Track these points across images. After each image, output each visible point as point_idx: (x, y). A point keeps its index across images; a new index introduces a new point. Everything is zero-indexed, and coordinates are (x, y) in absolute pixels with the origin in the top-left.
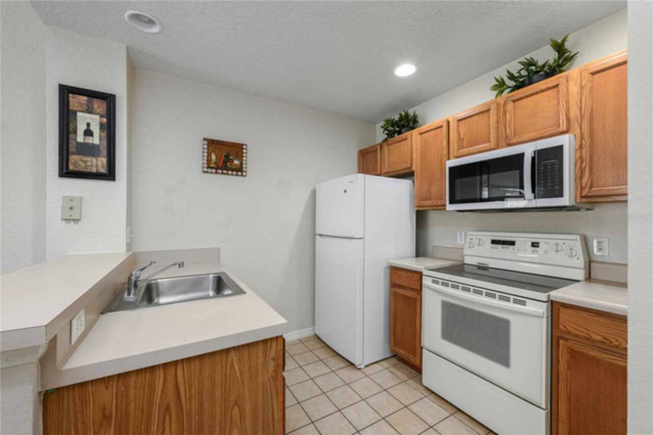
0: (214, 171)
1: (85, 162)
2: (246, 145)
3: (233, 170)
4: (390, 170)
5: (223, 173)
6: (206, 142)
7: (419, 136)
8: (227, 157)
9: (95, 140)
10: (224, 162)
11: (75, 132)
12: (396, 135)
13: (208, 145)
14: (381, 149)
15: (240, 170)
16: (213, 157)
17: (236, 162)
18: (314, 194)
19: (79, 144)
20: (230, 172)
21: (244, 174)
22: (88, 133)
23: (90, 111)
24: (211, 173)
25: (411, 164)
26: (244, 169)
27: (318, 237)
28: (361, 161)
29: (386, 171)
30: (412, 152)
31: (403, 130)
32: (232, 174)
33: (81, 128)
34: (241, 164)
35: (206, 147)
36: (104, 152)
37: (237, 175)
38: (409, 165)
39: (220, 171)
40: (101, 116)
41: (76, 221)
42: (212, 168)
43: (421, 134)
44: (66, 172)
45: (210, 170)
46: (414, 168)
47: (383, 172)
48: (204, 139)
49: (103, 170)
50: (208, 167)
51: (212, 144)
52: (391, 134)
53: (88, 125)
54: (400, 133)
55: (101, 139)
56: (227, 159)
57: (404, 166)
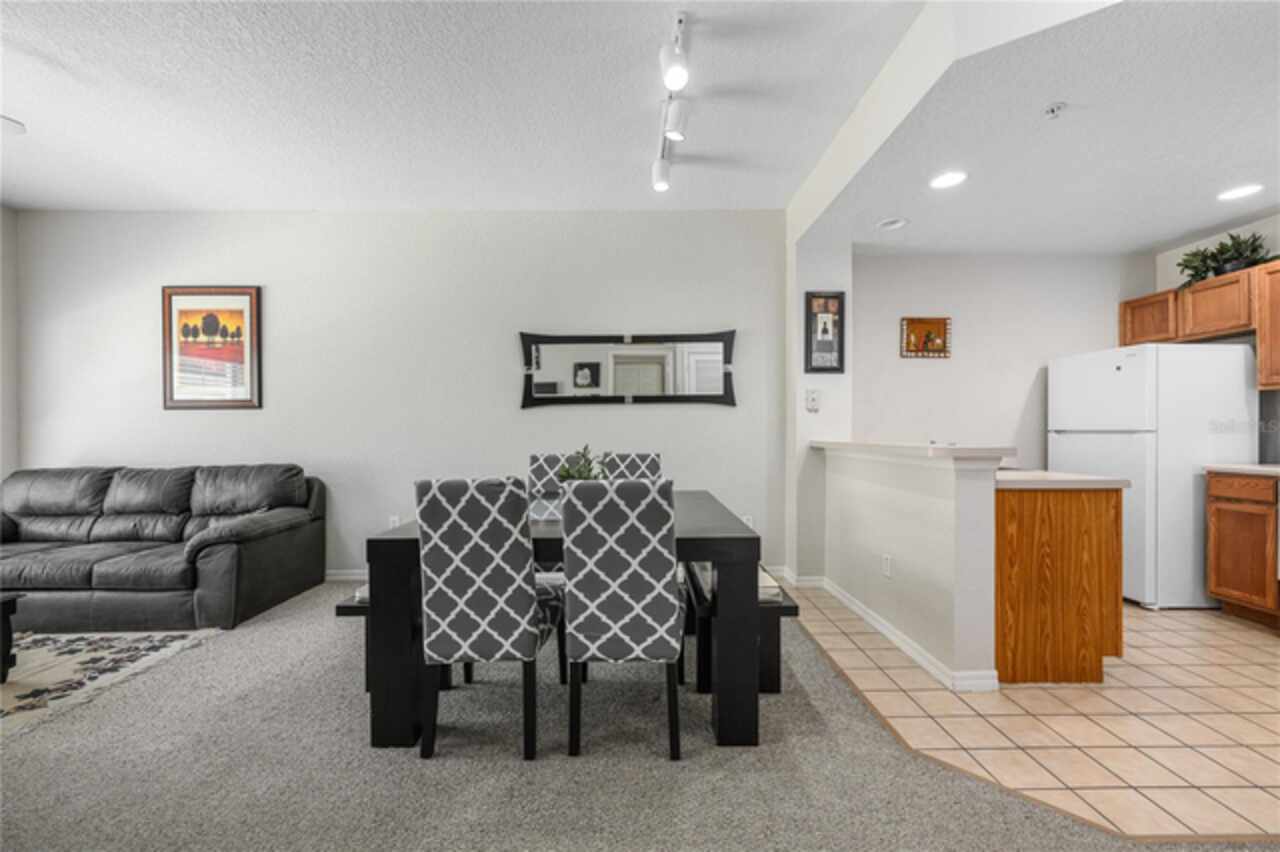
0: (913, 354)
1: (823, 358)
2: (949, 319)
3: (934, 351)
4: (1197, 330)
5: (923, 356)
6: (905, 323)
7: (1268, 278)
8: (928, 336)
9: (830, 337)
10: (925, 343)
11: (816, 331)
12: (1211, 274)
13: (908, 324)
14: (1176, 299)
15: (943, 351)
16: (913, 338)
17: (938, 341)
18: (1044, 375)
19: (819, 342)
20: (931, 355)
21: (948, 355)
22: (825, 331)
23: (826, 310)
24: (911, 357)
25: (1250, 318)
26: (948, 349)
27: (1052, 436)
28: (1129, 318)
29: (1188, 331)
30: (1250, 300)
31: (1228, 266)
32: (933, 357)
33: (820, 327)
34: (944, 342)
35: (905, 327)
36: (836, 346)
37: (940, 357)
38: (1243, 321)
39: (920, 354)
40: (835, 314)
41: (816, 411)
42: (911, 351)
43: (1270, 273)
44: (810, 368)
45: (909, 354)
46: (1255, 325)
47: (1181, 333)
48: (903, 319)
49: (835, 364)
50: (908, 350)
51: (912, 323)
52: (1199, 275)
53: (825, 323)
54: (1219, 272)
55: (834, 335)
56: (928, 339)
57: (1233, 323)
